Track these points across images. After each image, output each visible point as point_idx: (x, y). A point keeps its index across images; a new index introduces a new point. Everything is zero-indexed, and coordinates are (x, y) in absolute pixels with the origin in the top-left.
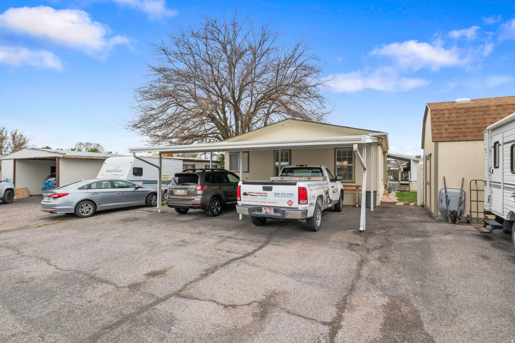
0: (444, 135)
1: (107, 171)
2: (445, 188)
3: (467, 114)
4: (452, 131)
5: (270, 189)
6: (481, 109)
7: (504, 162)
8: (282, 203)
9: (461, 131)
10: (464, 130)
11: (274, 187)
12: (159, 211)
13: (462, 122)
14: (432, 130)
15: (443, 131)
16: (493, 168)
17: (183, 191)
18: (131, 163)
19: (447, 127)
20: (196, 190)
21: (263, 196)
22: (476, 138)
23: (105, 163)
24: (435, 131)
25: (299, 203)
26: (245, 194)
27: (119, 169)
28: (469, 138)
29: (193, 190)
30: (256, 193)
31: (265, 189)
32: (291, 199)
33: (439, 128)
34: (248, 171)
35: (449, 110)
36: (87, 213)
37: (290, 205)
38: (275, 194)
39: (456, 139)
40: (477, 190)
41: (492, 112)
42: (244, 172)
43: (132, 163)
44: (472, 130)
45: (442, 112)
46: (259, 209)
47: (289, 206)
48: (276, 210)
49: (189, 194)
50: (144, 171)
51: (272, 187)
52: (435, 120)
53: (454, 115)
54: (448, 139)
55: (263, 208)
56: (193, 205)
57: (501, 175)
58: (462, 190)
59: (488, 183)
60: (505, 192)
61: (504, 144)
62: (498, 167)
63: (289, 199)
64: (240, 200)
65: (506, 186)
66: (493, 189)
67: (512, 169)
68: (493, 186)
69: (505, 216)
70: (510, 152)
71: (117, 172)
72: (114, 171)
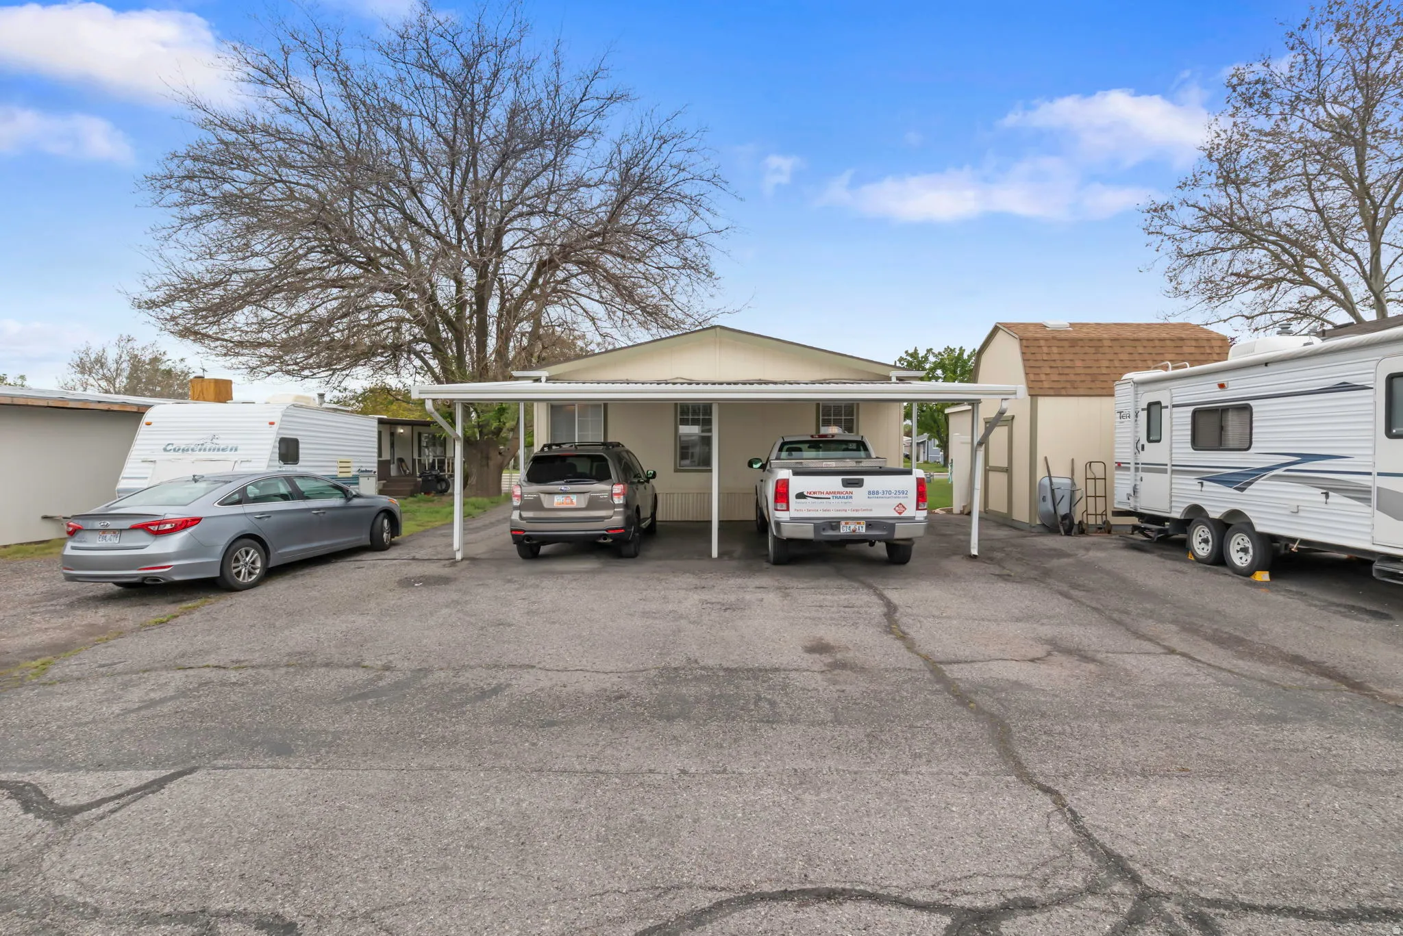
0: (1046, 385)
1: (165, 450)
2: (1050, 477)
3: (1073, 350)
4: (1056, 378)
5: (859, 484)
6: (1091, 344)
7: (1174, 433)
8: (883, 510)
9: (1068, 378)
10: (1072, 377)
11: (867, 479)
12: (459, 556)
13: (1068, 364)
14: (1027, 374)
15: (1043, 377)
16: (1144, 440)
17: (574, 498)
18: (272, 423)
19: (1048, 371)
20: (612, 495)
21: (843, 498)
22: (1091, 392)
23: (148, 424)
24: (1032, 377)
25: (917, 509)
26: (801, 496)
27: (222, 443)
28: (1082, 392)
29: (606, 495)
30: (827, 493)
31: (846, 484)
32: (903, 501)
33: (1037, 371)
35: (1046, 340)
36: (250, 574)
37: (900, 513)
38: (869, 492)
39: (1063, 392)
40: (1095, 479)
41: (1107, 350)
43: (275, 427)
44: (1083, 378)
45: (1036, 343)
46: (834, 524)
47: (897, 515)
48: (871, 523)
49: (593, 504)
50: (303, 448)
51: (863, 480)
52: (1029, 356)
53: (1055, 350)
54: (1052, 392)
55: (843, 523)
56: (607, 530)
57: (1168, 453)
58: (1072, 479)
59: (1132, 466)
60: (1178, 479)
61: (1174, 406)
62: (1159, 441)
63: (897, 501)
64: (788, 509)
65: (1180, 470)
66: (1144, 475)
67: (1196, 443)
68: (1144, 470)
69: (1177, 514)
70: (1189, 420)
71: (215, 452)
72: (200, 450)
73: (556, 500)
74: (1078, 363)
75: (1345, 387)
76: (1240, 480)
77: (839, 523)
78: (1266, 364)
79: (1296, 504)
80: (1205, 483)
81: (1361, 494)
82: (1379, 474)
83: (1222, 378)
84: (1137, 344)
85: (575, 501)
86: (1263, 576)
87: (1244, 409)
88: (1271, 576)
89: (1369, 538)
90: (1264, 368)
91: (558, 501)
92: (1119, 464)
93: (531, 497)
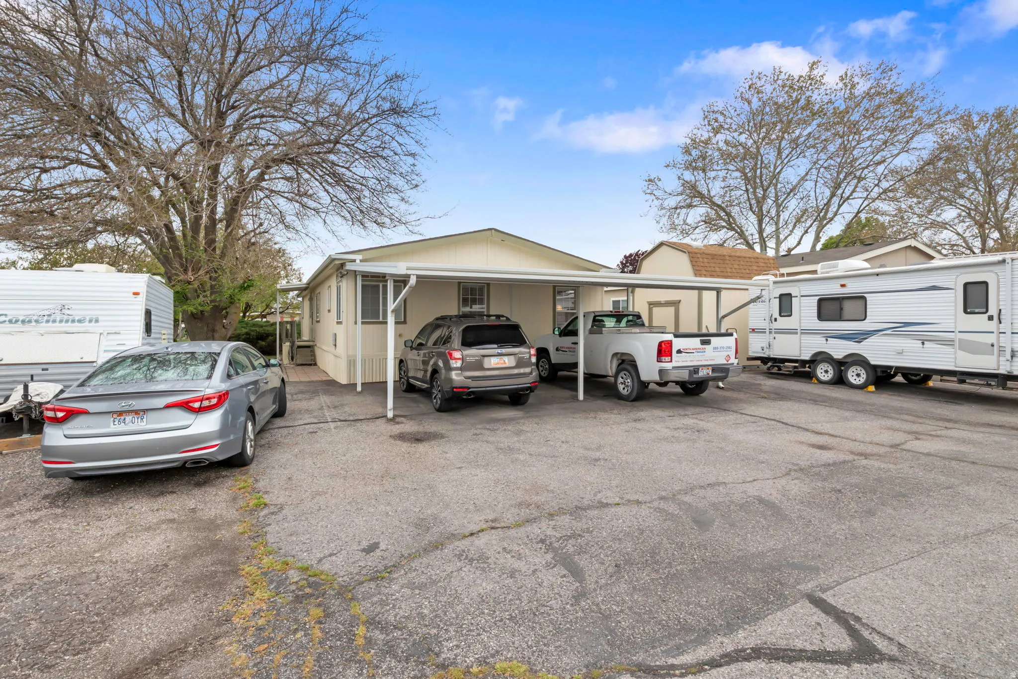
3: (713, 261)
5: (708, 342)
6: (721, 258)
7: (802, 311)
8: (720, 359)
11: (713, 339)
12: (391, 414)
13: (713, 269)
14: (695, 274)
16: (776, 316)
17: (506, 359)
18: (136, 293)
19: (705, 273)
20: (530, 356)
21: (701, 352)
25: (735, 358)
26: (679, 352)
29: (526, 356)
30: (693, 349)
31: (704, 343)
32: (729, 353)
33: (700, 272)
34: (405, 322)
35: (700, 254)
38: (714, 348)
41: (728, 262)
42: (396, 323)
43: (141, 298)
45: (696, 255)
46: (695, 370)
47: (727, 362)
48: (714, 368)
49: (519, 363)
51: (710, 340)
52: (695, 263)
55: (700, 369)
56: (531, 383)
57: (798, 322)
59: (767, 331)
60: (804, 337)
61: (802, 296)
62: (790, 315)
63: (727, 353)
64: (671, 361)
65: (806, 332)
66: (776, 335)
67: (821, 317)
68: (776, 333)
69: (806, 356)
70: (816, 304)
71: (69, 324)
72: (48, 321)
73: (492, 362)
74: (718, 269)
75: (934, 288)
76: (859, 337)
77: (698, 369)
78: (877, 275)
79: (901, 348)
80: (829, 339)
81: (949, 343)
82: (959, 332)
83: (843, 282)
84: (740, 259)
85: (506, 361)
86: (872, 388)
87: (861, 298)
88: (876, 388)
89: (953, 364)
90: (876, 277)
91: (493, 362)
92: (753, 330)
93: (472, 359)
